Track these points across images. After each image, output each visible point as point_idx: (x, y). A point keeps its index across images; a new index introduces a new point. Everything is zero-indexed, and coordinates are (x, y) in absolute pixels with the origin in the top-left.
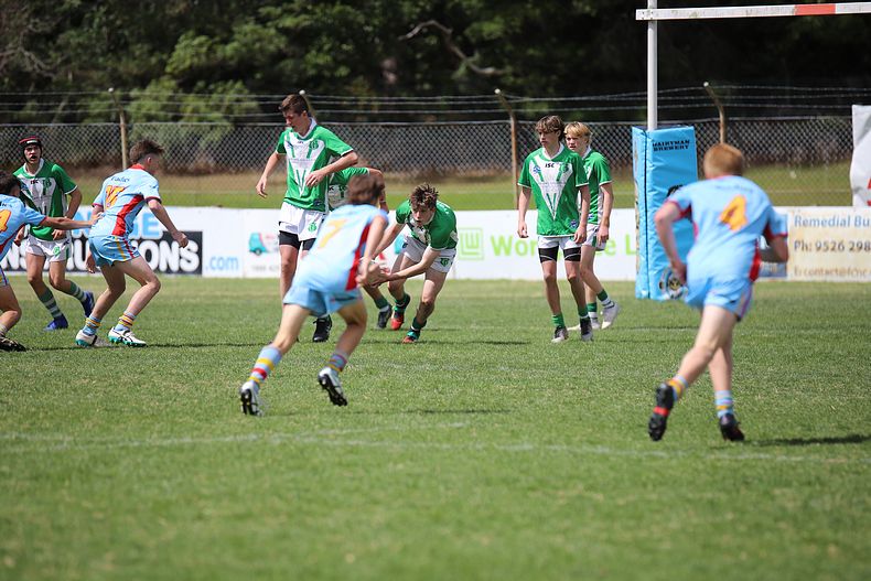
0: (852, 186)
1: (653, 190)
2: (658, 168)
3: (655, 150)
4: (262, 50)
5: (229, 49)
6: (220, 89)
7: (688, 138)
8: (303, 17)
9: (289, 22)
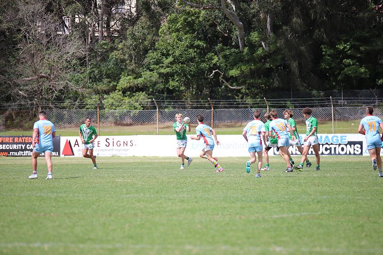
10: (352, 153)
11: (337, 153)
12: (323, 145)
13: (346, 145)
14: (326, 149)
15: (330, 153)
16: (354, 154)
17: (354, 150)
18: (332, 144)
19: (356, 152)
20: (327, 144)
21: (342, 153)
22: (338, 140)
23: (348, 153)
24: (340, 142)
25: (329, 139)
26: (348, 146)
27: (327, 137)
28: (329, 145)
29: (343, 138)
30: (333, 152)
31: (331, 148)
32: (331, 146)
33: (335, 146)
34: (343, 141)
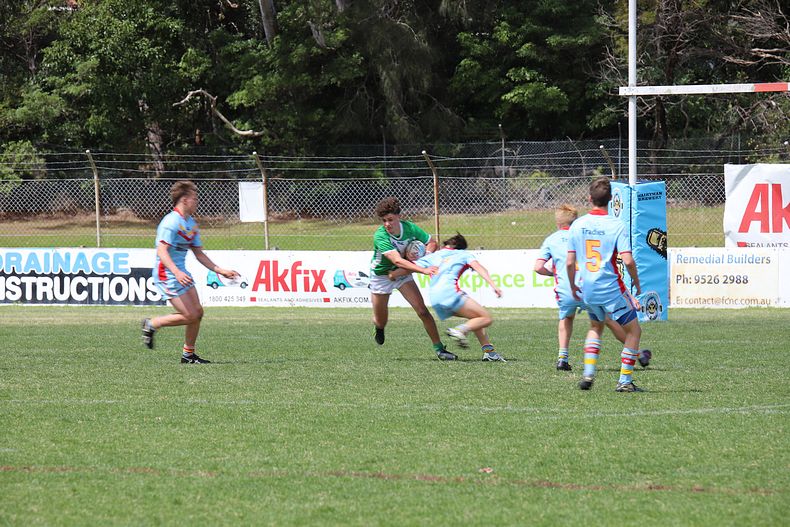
0: (725, 231)
1: (638, 232)
2: (641, 215)
3: (639, 200)
4: (47, 113)
5: (19, 113)
6: (11, 148)
7: (661, 190)
8: (84, 85)
9: (72, 89)
10: (142, 298)
11: (106, 298)
12: (72, 277)
13: (127, 278)
14: (80, 289)
15: (90, 299)
16: (147, 301)
17: (147, 290)
18: (93, 275)
19: (150, 296)
20: (81, 274)
21: (116, 297)
22: (107, 265)
23: (132, 298)
24: (112, 271)
25: (85, 262)
26: (132, 280)
27: (81, 256)
28: (86, 277)
29: (121, 259)
30: (95, 297)
31: (90, 285)
32: (91, 280)
33: (100, 280)
34: (121, 267)
